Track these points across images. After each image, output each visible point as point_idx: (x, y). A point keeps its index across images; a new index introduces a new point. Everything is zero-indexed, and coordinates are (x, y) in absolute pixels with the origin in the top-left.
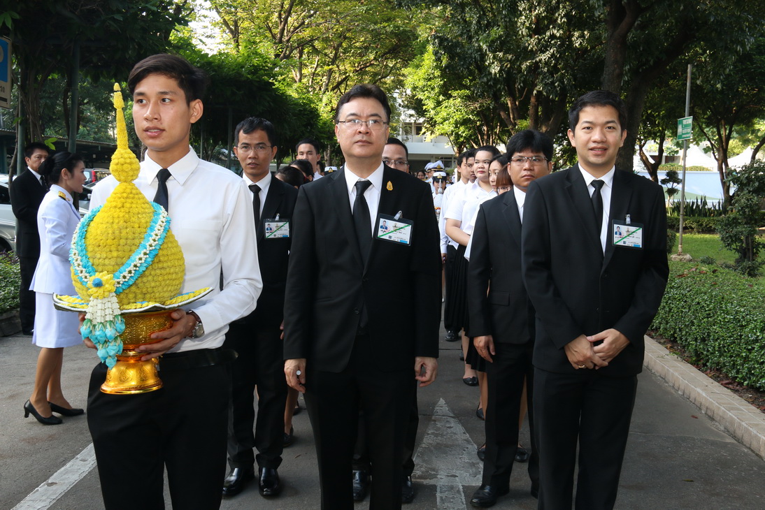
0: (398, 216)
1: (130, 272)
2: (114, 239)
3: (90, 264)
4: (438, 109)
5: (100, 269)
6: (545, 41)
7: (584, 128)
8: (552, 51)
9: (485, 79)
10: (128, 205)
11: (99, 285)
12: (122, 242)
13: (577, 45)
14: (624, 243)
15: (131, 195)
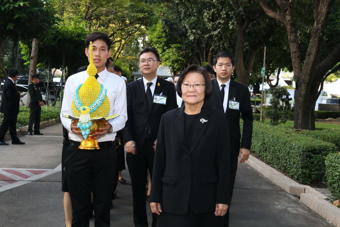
0: (161, 94)
1: (95, 106)
2: (89, 95)
3: (81, 103)
4: (163, 53)
5: (84, 105)
6: (216, 25)
7: (219, 65)
8: (219, 30)
9: (187, 41)
10: (93, 84)
11: (84, 109)
12: (92, 96)
13: (231, 28)
14: (233, 108)
15: (94, 80)
